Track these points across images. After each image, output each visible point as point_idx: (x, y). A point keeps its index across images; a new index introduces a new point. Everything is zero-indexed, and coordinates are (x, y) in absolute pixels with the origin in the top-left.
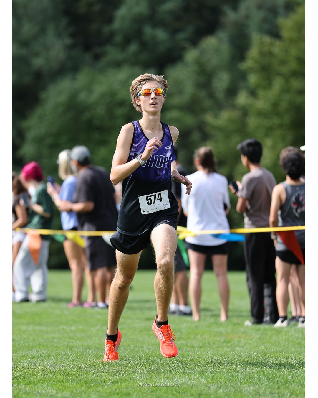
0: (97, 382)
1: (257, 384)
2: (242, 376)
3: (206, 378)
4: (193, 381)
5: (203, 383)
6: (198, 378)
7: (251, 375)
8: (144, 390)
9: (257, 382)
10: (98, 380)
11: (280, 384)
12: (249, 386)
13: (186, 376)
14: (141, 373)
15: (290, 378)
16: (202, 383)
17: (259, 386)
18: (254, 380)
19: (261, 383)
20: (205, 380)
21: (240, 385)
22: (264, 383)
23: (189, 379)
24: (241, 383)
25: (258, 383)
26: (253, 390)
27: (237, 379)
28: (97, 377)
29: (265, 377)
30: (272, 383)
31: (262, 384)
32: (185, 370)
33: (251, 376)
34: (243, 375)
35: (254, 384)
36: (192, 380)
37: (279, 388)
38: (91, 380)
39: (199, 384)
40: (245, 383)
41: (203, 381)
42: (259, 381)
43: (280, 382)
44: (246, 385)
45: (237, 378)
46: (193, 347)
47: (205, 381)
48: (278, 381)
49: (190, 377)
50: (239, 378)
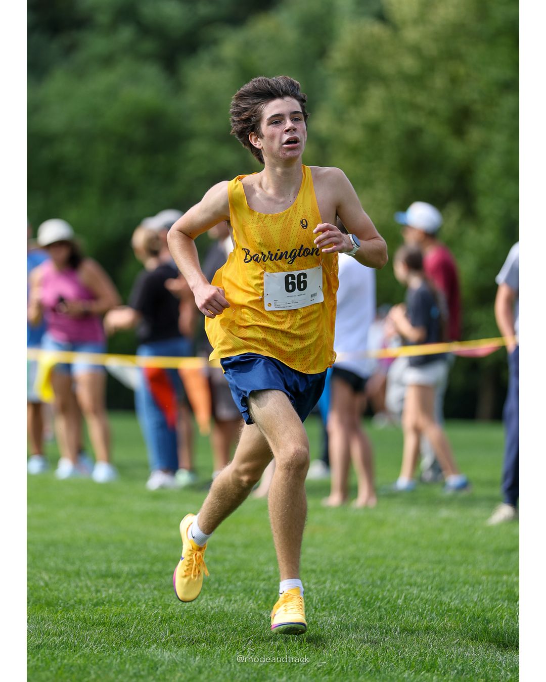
0: (68, 604)
1: (344, 611)
2: (318, 598)
3: (257, 599)
4: (233, 604)
5: (251, 608)
6: (242, 600)
7: (332, 596)
8: (149, 618)
9: (344, 607)
10: (70, 600)
11: (384, 612)
12: (330, 614)
13: (221, 596)
14: (144, 590)
15: (400, 602)
16: (249, 607)
17: (347, 614)
18: (338, 604)
19: (352, 609)
20: (255, 602)
21: (314, 612)
22: (356, 610)
23: (227, 600)
24: (316, 609)
25: (346, 609)
26: (338, 622)
27: (310, 603)
28: (67, 594)
29: (358, 599)
30: (369, 610)
31: (353, 611)
32: (220, 585)
33: (334, 597)
34: (320, 596)
35: (339, 611)
36: (232, 602)
37: (381, 619)
38: (57, 601)
39: (244, 608)
40: (324, 609)
41: (252, 605)
42: (348, 607)
43: (383, 610)
44: (324, 613)
45: (310, 601)
46: (232, 545)
47: (254, 605)
48: (379, 607)
49: (228, 598)
50: (313, 600)
